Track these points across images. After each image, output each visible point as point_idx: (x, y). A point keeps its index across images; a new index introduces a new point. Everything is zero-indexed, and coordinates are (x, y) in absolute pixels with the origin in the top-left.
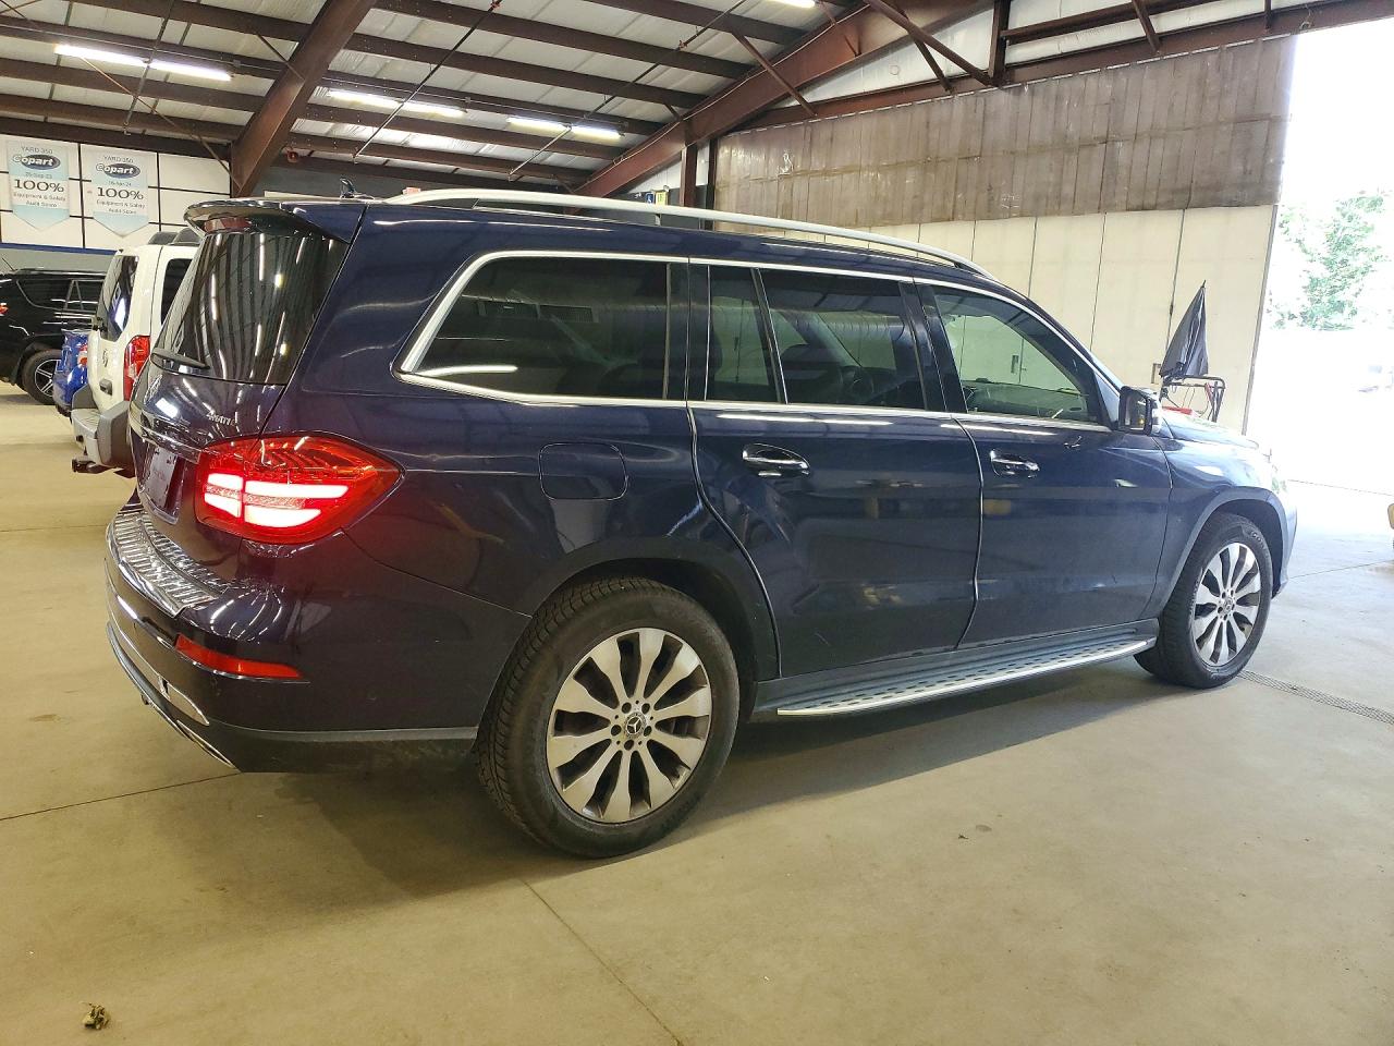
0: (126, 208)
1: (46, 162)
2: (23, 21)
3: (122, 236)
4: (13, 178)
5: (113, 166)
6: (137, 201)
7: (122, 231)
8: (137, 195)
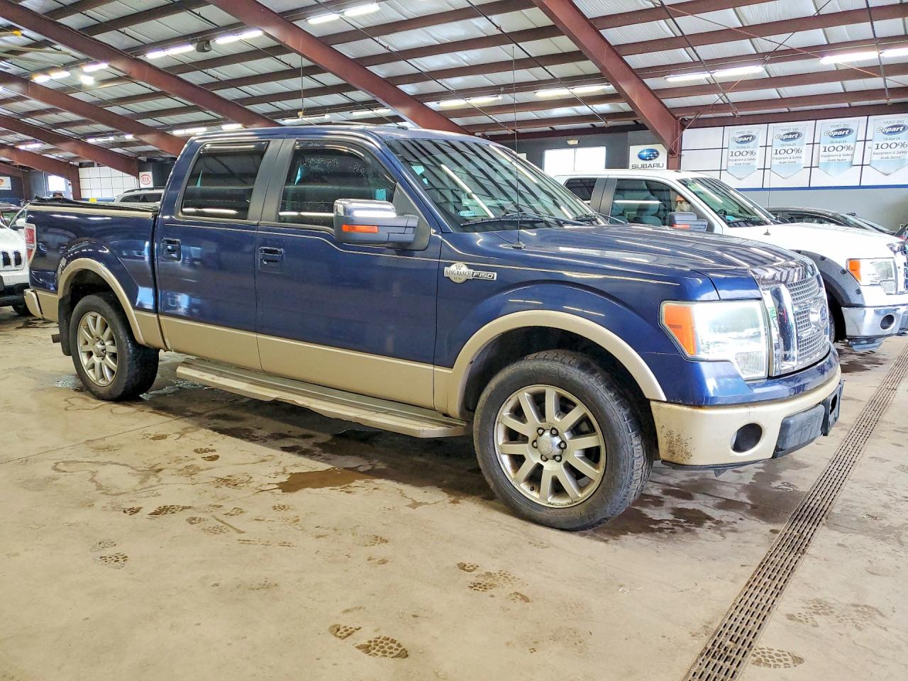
0: (894, 155)
1: (844, 132)
2: (792, 51)
3: (887, 175)
4: (822, 146)
5: (889, 127)
6: (903, 149)
7: (887, 172)
8: (903, 145)
